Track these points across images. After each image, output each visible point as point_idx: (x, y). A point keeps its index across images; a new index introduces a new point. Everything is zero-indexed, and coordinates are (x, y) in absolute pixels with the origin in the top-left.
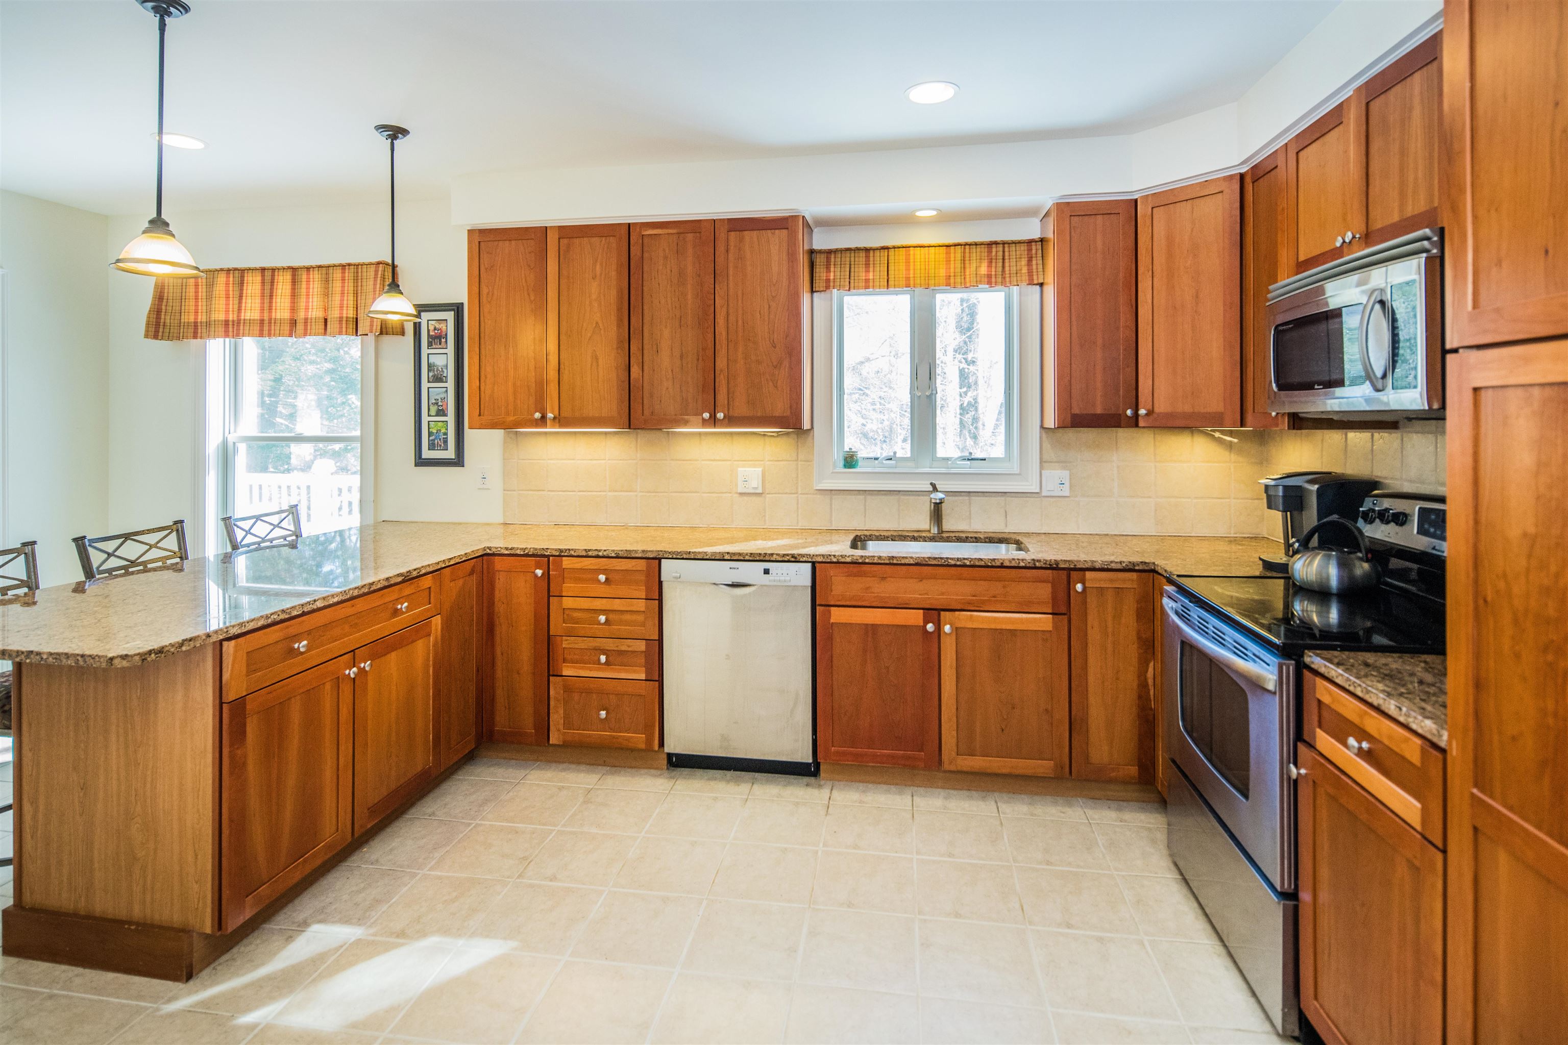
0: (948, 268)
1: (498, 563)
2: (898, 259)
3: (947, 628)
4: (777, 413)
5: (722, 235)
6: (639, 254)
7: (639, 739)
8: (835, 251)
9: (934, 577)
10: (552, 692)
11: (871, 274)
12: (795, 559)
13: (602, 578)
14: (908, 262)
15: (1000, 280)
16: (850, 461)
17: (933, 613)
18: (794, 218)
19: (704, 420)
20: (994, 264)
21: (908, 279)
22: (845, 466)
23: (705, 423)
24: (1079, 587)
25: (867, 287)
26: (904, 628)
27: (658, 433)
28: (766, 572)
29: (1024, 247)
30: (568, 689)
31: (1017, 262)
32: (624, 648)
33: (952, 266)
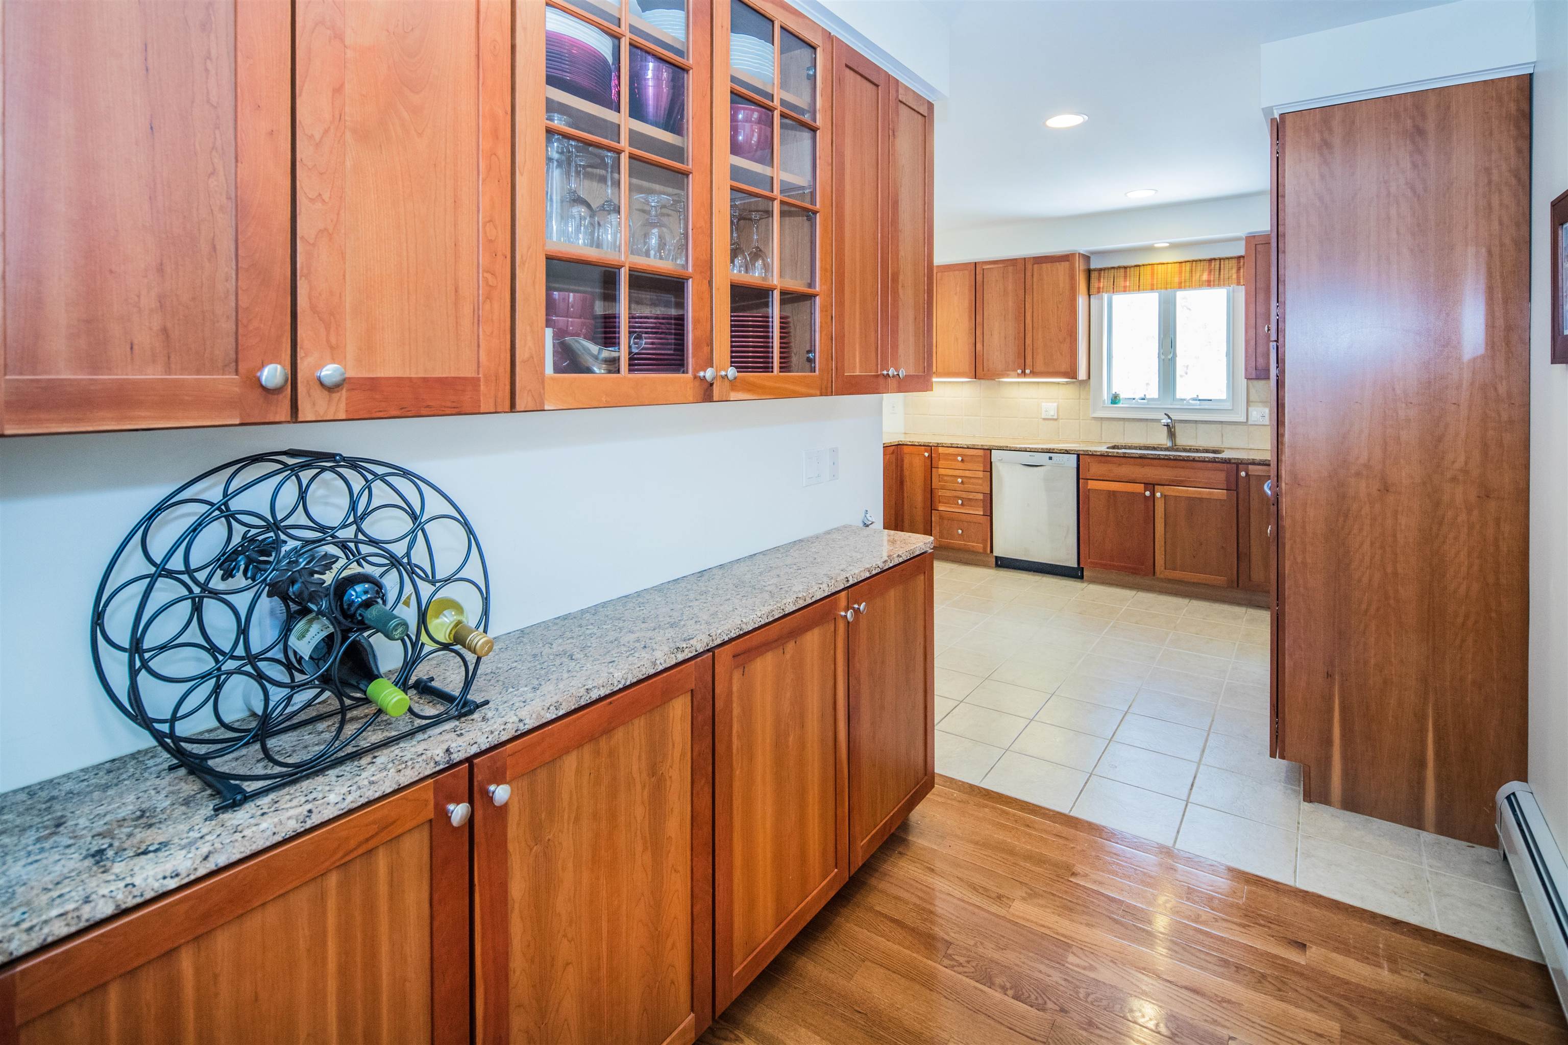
0: (1180, 277)
1: (906, 449)
2: (1146, 273)
3: (1158, 495)
4: (1063, 370)
5: (1029, 267)
6: (981, 280)
7: (979, 546)
8: (1105, 269)
9: (1152, 465)
10: (933, 519)
11: (1128, 282)
12: (1067, 452)
13: (960, 458)
14: (1152, 274)
15: (1217, 283)
16: (1115, 399)
17: (1151, 486)
18: (1073, 255)
19: (1018, 374)
20: (1212, 273)
21: (1152, 285)
22: (1112, 403)
23: (1019, 375)
24: (1243, 474)
25: (1125, 291)
26: (1133, 494)
27: (993, 382)
28: (1050, 458)
29: (1234, 262)
30: (941, 518)
31: (1230, 270)
32: (971, 497)
33: (1183, 275)
